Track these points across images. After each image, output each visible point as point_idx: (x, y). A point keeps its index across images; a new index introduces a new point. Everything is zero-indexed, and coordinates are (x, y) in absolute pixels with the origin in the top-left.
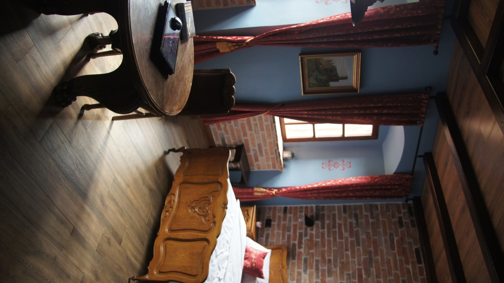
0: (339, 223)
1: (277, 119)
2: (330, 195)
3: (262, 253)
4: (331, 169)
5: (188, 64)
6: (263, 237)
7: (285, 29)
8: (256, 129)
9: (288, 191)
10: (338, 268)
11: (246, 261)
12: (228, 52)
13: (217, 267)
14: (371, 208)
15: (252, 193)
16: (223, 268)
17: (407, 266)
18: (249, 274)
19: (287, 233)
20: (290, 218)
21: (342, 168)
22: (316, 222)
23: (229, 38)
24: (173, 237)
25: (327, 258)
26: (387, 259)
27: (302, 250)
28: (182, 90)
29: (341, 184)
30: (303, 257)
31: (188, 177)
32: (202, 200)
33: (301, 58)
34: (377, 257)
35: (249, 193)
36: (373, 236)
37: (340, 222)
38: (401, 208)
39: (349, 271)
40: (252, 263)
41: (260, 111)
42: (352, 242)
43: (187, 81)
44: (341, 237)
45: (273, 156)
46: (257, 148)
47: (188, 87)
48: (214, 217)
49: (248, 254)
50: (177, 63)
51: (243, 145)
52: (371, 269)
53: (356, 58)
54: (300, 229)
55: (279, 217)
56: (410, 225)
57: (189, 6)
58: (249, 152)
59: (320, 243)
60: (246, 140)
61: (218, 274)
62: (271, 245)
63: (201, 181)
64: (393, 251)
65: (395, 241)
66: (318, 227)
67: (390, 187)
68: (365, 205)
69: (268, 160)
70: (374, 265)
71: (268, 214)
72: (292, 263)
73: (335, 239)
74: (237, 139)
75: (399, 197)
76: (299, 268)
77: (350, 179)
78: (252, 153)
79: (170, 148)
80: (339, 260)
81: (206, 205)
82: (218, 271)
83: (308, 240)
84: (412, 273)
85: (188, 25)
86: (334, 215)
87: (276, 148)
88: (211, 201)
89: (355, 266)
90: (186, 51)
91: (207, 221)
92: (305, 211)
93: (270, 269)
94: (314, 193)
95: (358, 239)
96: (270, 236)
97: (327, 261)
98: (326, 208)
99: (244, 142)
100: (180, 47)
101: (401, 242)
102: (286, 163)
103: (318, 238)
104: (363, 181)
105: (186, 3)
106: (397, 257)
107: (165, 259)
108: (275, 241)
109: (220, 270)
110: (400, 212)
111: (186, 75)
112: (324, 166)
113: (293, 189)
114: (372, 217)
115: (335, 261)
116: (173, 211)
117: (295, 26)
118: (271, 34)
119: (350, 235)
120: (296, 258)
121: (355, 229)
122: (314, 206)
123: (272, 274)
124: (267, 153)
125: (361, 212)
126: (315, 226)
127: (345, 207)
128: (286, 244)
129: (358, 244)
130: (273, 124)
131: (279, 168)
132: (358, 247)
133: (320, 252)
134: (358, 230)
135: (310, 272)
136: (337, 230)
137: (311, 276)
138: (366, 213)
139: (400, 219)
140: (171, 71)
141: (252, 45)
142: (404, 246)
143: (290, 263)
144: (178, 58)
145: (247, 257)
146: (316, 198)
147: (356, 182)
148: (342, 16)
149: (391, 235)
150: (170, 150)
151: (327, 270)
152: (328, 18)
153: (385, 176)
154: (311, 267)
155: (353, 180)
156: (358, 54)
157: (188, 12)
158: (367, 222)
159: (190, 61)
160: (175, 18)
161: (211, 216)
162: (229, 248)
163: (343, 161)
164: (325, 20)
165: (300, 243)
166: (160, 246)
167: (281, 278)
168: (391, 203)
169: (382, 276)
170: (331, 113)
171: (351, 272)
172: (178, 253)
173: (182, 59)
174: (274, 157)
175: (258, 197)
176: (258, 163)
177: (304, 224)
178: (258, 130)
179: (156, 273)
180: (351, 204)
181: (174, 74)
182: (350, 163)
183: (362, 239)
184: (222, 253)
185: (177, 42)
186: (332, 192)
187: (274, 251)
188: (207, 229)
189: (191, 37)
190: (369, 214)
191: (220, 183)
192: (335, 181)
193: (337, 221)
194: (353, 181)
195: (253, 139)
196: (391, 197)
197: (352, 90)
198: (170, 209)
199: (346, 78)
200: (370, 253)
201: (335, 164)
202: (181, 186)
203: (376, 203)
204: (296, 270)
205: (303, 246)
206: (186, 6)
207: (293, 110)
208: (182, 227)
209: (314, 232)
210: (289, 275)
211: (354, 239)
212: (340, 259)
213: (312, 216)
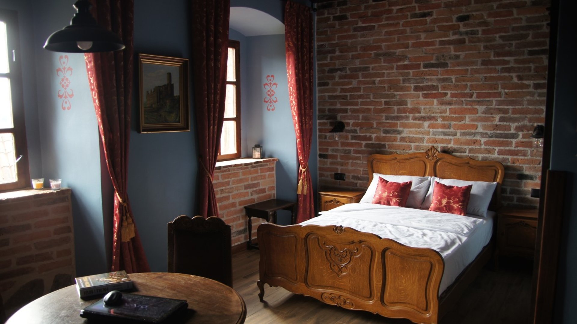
0: (341, 92)
1: (218, 164)
2: (307, 101)
3: (380, 184)
4: (275, 100)
5: (165, 281)
6: (357, 184)
7: (107, 151)
8: (227, 191)
9: (302, 152)
10: (396, 93)
11: (392, 203)
12: (135, 227)
13: (410, 238)
14: (322, 52)
15: (305, 196)
16: (408, 230)
17: (395, 11)
18: (407, 199)
19: (352, 154)
20: (333, 150)
21: (275, 86)
22: (339, 119)
23: (116, 225)
24: (379, 294)
25: (384, 106)
26: (385, 35)
27: (374, 136)
28: (203, 288)
29: (295, 88)
30: (383, 135)
31: (298, 277)
32: (329, 259)
33: (144, 131)
34: (383, 47)
35: (305, 200)
36: (356, 51)
37: (339, 90)
38: (323, 17)
39: (400, 80)
40: (394, 196)
41: (209, 185)
42: (364, 76)
43: (189, 282)
44: (357, 89)
45: (259, 171)
46: (249, 191)
47: (198, 280)
48: (353, 242)
49: (382, 201)
50: (168, 296)
51: (245, 208)
52: (397, 54)
53: (146, 61)
54: (347, 138)
55: (332, 163)
56: (344, 7)
57: (83, 281)
58: (253, 200)
59: (365, 114)
60: (241, 203)
61: (418, 237)
62: (368, 174)
63: (304, 260)
64: (376, 28)
65: (364, 25)
66: (345, 117)
67: (299, 29)
68: (318, 60)
69: (264, 177)
70: (392, 51)
71: (329, 177)
72: (389, 148)
73: (360, 97)
74: (238, 215)
75: (311, 19)
76: (395, 140)
77: (288, 76)
78: (255, 196)
79: (259, 299)
80: (387, 93)
81: (337, 254)
82: (414, 237)
83: (361, 129)
84: (403, 7)
85: (111, 281)
86: (330, 97)
87: (249, 166)
88: (331, 246)
89: (394, 72)
90: (147, 284)
91: (359, 251)
92: (325, 132)
93: (398, 175)
94: (305, 121)
95: (360, 69)
96: (356, 175)
97: (387, 106)
98: (321, 107)
99: (242, 207)
100: (144, 292)
101: (365, 18)
102: (267, 154)
103: (358, 116)
104: (291, 60)
105: (80, 285)
106: (382, 23)
107: (409, 304)
108: (362, 169)
109: (412, 235)
110: (328, 19)
111: (182, 283)
112: (271, 108)
113: (299, 146)
114: (334, 52)
115: (387, 96)
116: (345, 294)
117: (103, 137)
118: (112, 169)
119: (355, 79)
120: (383, 143)
121: (348, 72)
122: (318, 121)
123: (404, 172)
124: (256, 178)
125: (327, 65)
126: (343, 121)
127: (320, 85)
128: (365, 155)
129: (367, 69)
130: (222, 169)
131: (273, 163)
132: (371, 69)
133: (376, 114)
134: (349, 69)
135: (400, 127)
136: (348, 94)
137: (405, 126)
138: (329, 59)
139: (335, 18)
140: (184, 305)
141: (126, 194)
142: (369, 15)
143: (389, 150)
144: (160, 295)
145: (386, 202)
146: (311, 118)
147: (293, 68)
148: (90, 74)
149: (356, 30)
150: (262, 300)
151: (399, 107)
152: (94, 93)
153: (286, 33)
154: (395, 125)
155: (290, 73)
156: (141, 57)
157: (91, 282)
158: (339, 58)
159: (160, 277)
160: (105, 302)
161: (352, 247)
162: (382, 224)
163: (266, 84)
164: (96, 97)
165: (365, 138)
166: (391, 310)
167: (408, 162)
168: (316, 28)
169: (406, 42)
170: (213, 96)
171: (401, 78)
172: (400, 288)
173: (159, 290)
174: (261, 169)
175: (309, 189)
176: (267, 190)
177: (341, 133)
178: (228, 189)
179: (428, 314)
180: (317, 77)
181: (186, 301)
182: (268, 76)
183: (360, 64)
184: (390, 232)
185: (140, 297)
186: (305, 98)
187: (375, 169)
188: (369, 251)
189: (127, 277)
190: (329, 56)
191: (307, 236)
192: (291, 95)
193: (337, 93)
194: (292, 73)
195: (239, 195)
196: (311, 28)
197: (184, 68)
198: (342, 298)
199: (169, 75)
200: (377, 55)
201: (269, 95)
202: (310, 285)
203: (316, 47)
204: (398, 143)
205: (368, 135)
206: (84, 284)
207: (207, 144)
208: (366, 283)
209: (351, 122)
210: (405, 151)
211: (360, 74)
212: (385, 91)
213: (331, 124)
